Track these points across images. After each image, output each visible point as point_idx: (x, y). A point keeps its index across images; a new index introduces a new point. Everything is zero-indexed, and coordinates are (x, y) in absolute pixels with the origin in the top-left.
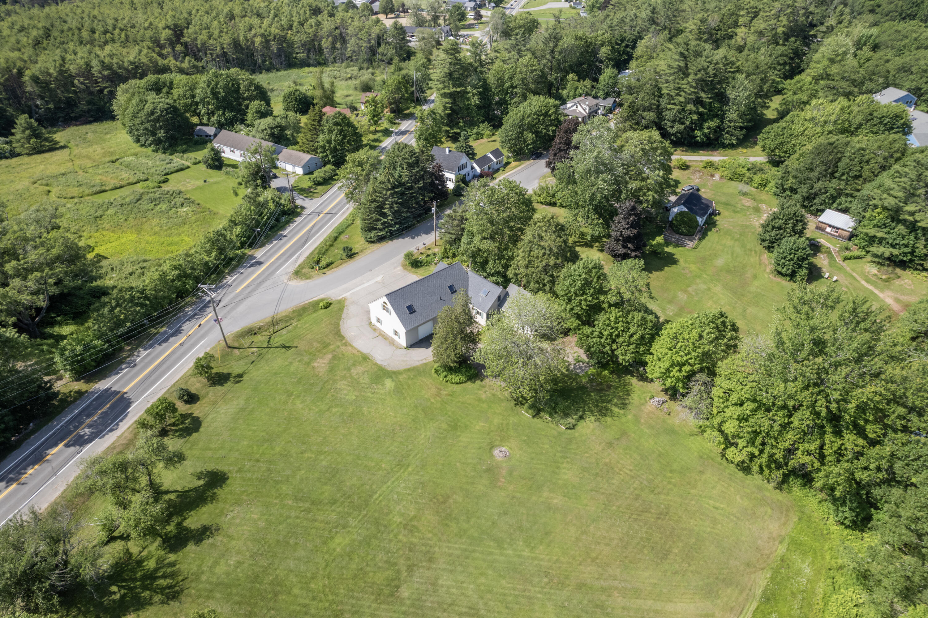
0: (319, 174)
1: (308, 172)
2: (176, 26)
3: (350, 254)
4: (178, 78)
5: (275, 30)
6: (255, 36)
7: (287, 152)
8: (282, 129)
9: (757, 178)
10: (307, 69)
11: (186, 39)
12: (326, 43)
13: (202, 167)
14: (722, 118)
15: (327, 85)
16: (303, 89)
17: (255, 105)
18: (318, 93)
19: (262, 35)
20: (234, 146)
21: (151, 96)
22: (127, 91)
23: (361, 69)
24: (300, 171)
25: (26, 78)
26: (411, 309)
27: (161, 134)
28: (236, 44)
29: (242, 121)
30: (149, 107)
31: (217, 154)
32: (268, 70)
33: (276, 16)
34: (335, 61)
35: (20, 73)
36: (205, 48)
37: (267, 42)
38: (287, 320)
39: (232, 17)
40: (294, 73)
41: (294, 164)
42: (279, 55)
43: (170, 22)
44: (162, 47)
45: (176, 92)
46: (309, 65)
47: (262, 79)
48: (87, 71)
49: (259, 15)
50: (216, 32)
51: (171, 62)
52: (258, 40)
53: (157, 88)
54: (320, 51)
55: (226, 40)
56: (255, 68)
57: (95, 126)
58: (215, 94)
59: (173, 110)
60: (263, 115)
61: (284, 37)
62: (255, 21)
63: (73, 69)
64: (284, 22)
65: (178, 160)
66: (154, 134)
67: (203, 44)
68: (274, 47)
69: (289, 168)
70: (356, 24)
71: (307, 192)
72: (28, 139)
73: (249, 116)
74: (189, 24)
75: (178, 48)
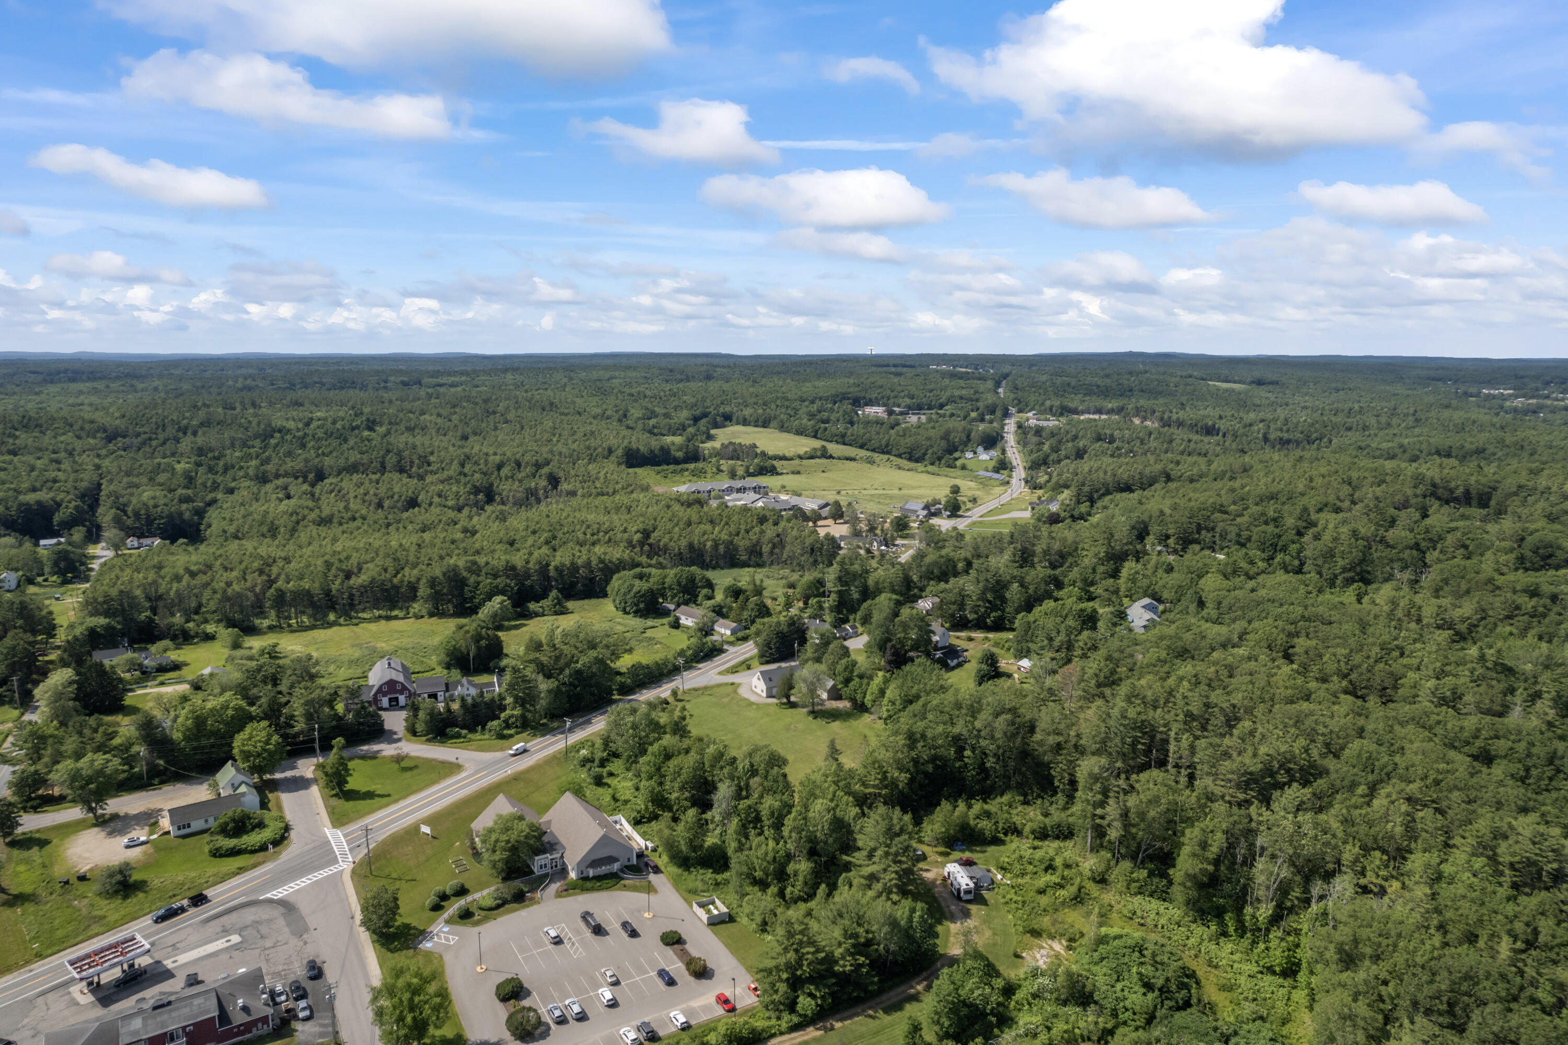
0: (740, 634)
1: (734, 632)
2: (645, 530)
3: (749, 668)
4: (653, 571)
5: (724, 536)
6: (707, 540)
7: (721, 621)
8: (721, 607)
9: (1007, 645)
10: (747, 569)
11: (651, 541)
12: (766, 549)
13: (667, 627)
14: (1003, 611)
15: (758, 582)
16: (740, 584)
17: (705, 591)
18: (751, 587)
19: (714, 540)
20: (689, 615)
21: (637, 582)
22: (620, 579)
23: (793, 571)
24: (728, 632)
25: (551, 568)
26: (770, 680)
27: (642, 606)
28: (691, 546)
29: (695, 602)
30: (635, 590)
31: (677, 619)
32: (714, 568)
33: (727, 524)
34: (772, 563)
35: (548, 565)
36: (666, 549)
37: (716, 546)
38: (712, 687)
39: (689, 524)
40: (736, 572)
41: (726, 628)
42: (724, 556)
43: (641, 526)
44: (634, 547)
45: (651, 580)
46: (749, 566)
47: (710, 574)
48: (588, 564)
49: (712, 522)
50: (676, 536)
51: (644, 559)
52: (709, 544)
53: (641, 577)
54: (760, 554)
55: (684, 543)
56: (705, 566)
57: (586, 601)
58: (679, 584)
59: (651, 591)
60: (710, 598)
61: (732, 542)
62: (708, 527)
63: (580, 562)
64: (733, 528)
65: (650, 623)
66: (637, 605)
67: (665, 545)
68: (722, 549)
69: (723, 631)
70: (795, 533)
71: (731, 643)
72: (555, 606)
73: (700, 598)
74: (655, 529)
75: (646, 548)
